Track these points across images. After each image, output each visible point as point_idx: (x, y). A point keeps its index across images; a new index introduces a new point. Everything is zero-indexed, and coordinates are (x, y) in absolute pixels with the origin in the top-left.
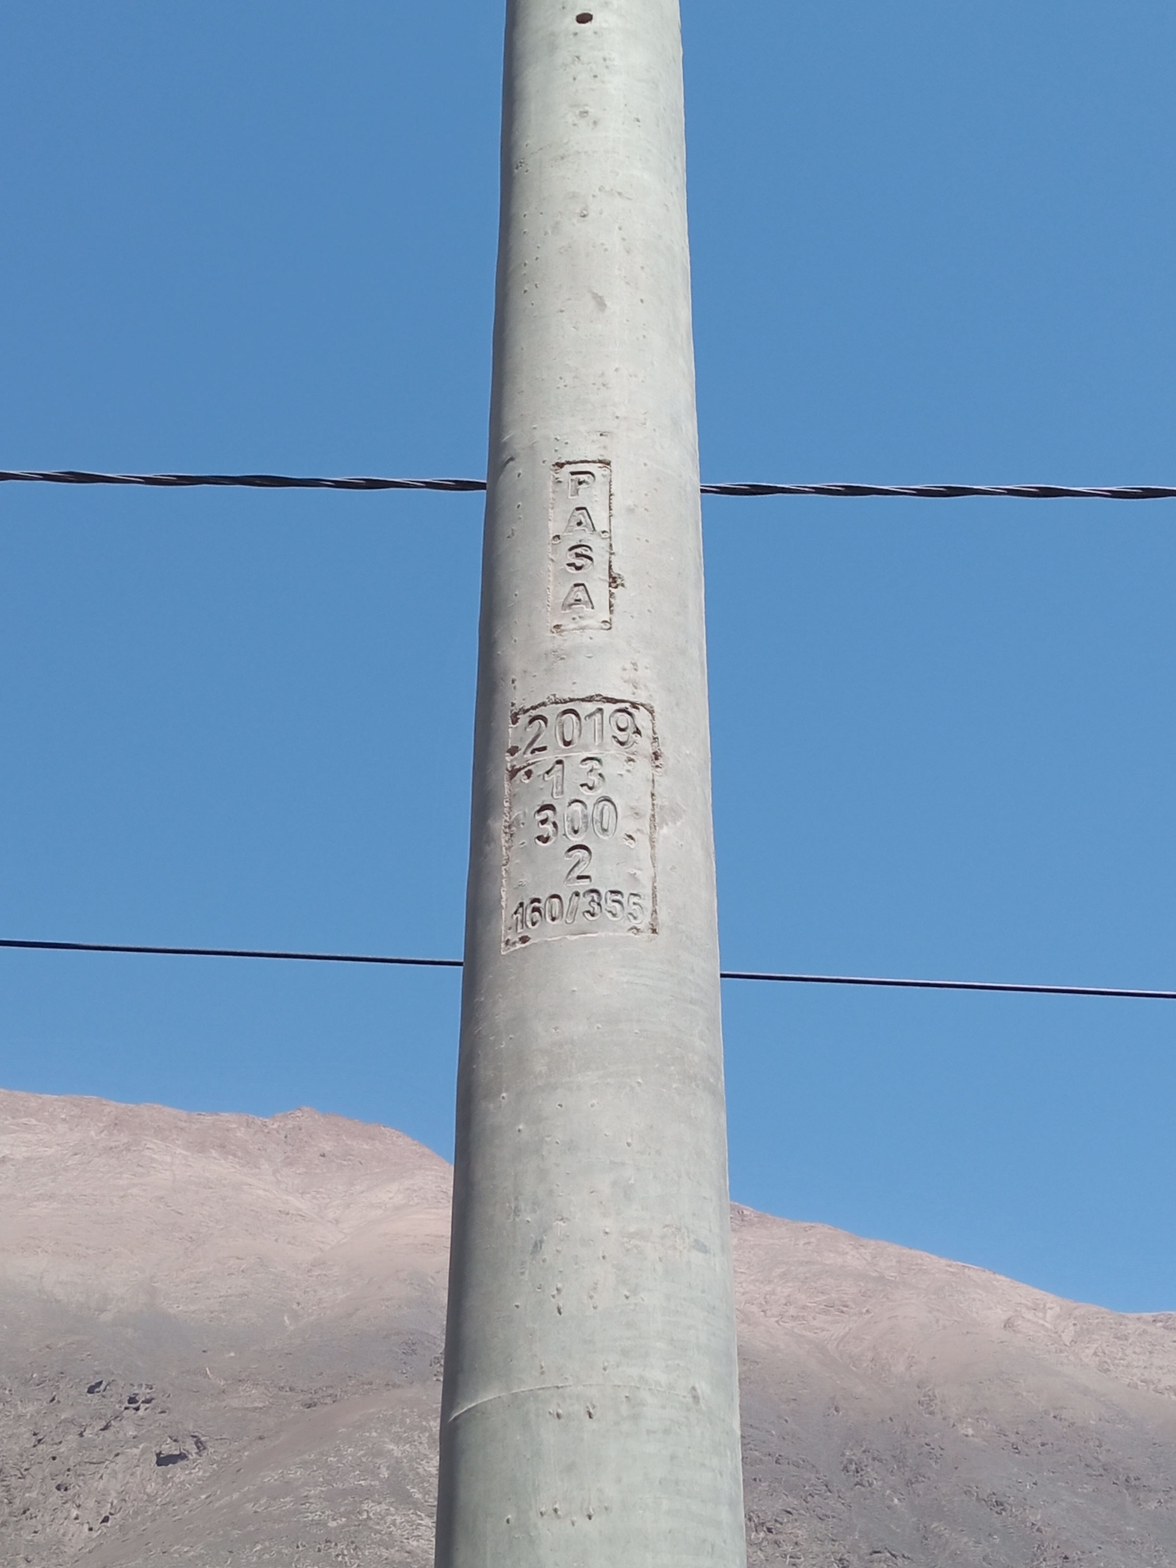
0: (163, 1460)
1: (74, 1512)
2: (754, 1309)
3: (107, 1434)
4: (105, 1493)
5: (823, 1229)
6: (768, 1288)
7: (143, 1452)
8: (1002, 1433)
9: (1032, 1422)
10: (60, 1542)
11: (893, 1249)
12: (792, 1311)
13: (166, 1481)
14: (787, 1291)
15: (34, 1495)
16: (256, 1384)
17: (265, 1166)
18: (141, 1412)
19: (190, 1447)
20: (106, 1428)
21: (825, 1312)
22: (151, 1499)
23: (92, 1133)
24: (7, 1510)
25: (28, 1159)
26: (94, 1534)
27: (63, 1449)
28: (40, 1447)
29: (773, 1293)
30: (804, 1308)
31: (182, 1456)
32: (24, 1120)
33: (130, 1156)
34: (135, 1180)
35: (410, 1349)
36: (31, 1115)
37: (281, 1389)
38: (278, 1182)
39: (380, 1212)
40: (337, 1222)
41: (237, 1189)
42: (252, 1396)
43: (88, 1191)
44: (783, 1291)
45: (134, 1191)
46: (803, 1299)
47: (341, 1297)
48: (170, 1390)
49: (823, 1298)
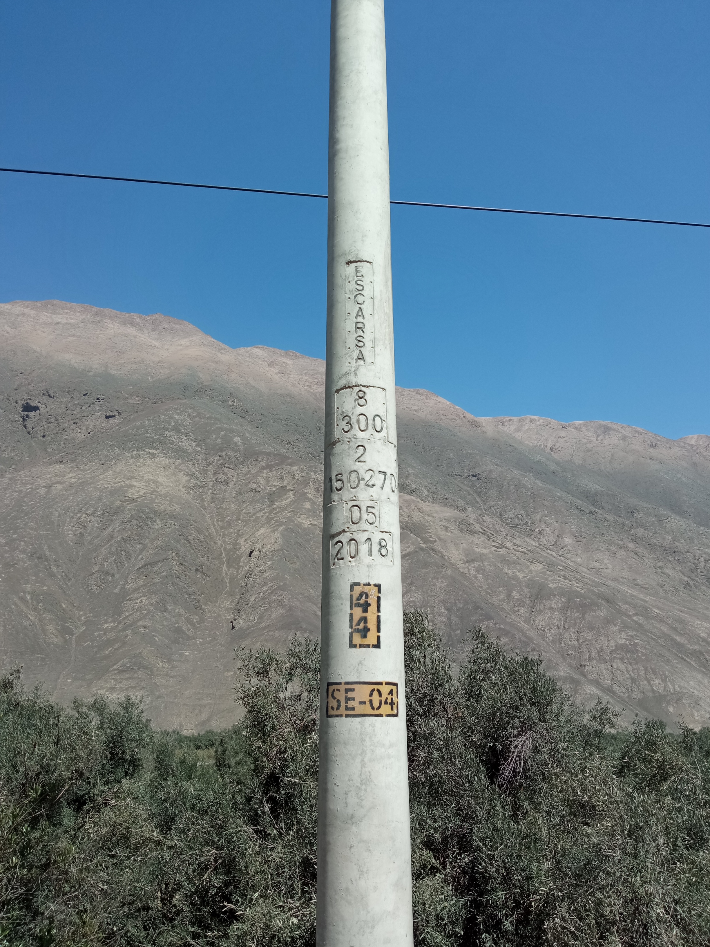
0: (107, 417)
1: (79, 431)
2: (297, 383)
3: (89, 408)
4: (89, 425)
6: (301, 377)
7: (101, 414)
10: (75, 439)
12: (307, 384)
13: (108, 423)
15: (66, 425)
16: (137, 396)
17: (145, 331)
18: (101, 403)
19: (116, 413)
20: (89, 407)
21: (317, 384)
22: (103, 428)
23: (89, 317)
24: (58, 429)
25: (66, 323)
26: (86, 437)
27: (75, 412)
28: (68, 411)
30: (311, 383)
31: (114, 416)
32: (66, 311)
33: (100, 324)
34: (102, 332)
35: (187, 388)
36: (68, 309)
37: (145, 398)
38: (150, 336)
39: (181, 347)
40: (168, 349)
41: (135, 337)
42: (136, 400)
43: (86, 335)
44: (305, 378)
45: (101, 336)
46: (311, 380)
47: (167, 372)
48: (110, 397)
49: (317, 380)
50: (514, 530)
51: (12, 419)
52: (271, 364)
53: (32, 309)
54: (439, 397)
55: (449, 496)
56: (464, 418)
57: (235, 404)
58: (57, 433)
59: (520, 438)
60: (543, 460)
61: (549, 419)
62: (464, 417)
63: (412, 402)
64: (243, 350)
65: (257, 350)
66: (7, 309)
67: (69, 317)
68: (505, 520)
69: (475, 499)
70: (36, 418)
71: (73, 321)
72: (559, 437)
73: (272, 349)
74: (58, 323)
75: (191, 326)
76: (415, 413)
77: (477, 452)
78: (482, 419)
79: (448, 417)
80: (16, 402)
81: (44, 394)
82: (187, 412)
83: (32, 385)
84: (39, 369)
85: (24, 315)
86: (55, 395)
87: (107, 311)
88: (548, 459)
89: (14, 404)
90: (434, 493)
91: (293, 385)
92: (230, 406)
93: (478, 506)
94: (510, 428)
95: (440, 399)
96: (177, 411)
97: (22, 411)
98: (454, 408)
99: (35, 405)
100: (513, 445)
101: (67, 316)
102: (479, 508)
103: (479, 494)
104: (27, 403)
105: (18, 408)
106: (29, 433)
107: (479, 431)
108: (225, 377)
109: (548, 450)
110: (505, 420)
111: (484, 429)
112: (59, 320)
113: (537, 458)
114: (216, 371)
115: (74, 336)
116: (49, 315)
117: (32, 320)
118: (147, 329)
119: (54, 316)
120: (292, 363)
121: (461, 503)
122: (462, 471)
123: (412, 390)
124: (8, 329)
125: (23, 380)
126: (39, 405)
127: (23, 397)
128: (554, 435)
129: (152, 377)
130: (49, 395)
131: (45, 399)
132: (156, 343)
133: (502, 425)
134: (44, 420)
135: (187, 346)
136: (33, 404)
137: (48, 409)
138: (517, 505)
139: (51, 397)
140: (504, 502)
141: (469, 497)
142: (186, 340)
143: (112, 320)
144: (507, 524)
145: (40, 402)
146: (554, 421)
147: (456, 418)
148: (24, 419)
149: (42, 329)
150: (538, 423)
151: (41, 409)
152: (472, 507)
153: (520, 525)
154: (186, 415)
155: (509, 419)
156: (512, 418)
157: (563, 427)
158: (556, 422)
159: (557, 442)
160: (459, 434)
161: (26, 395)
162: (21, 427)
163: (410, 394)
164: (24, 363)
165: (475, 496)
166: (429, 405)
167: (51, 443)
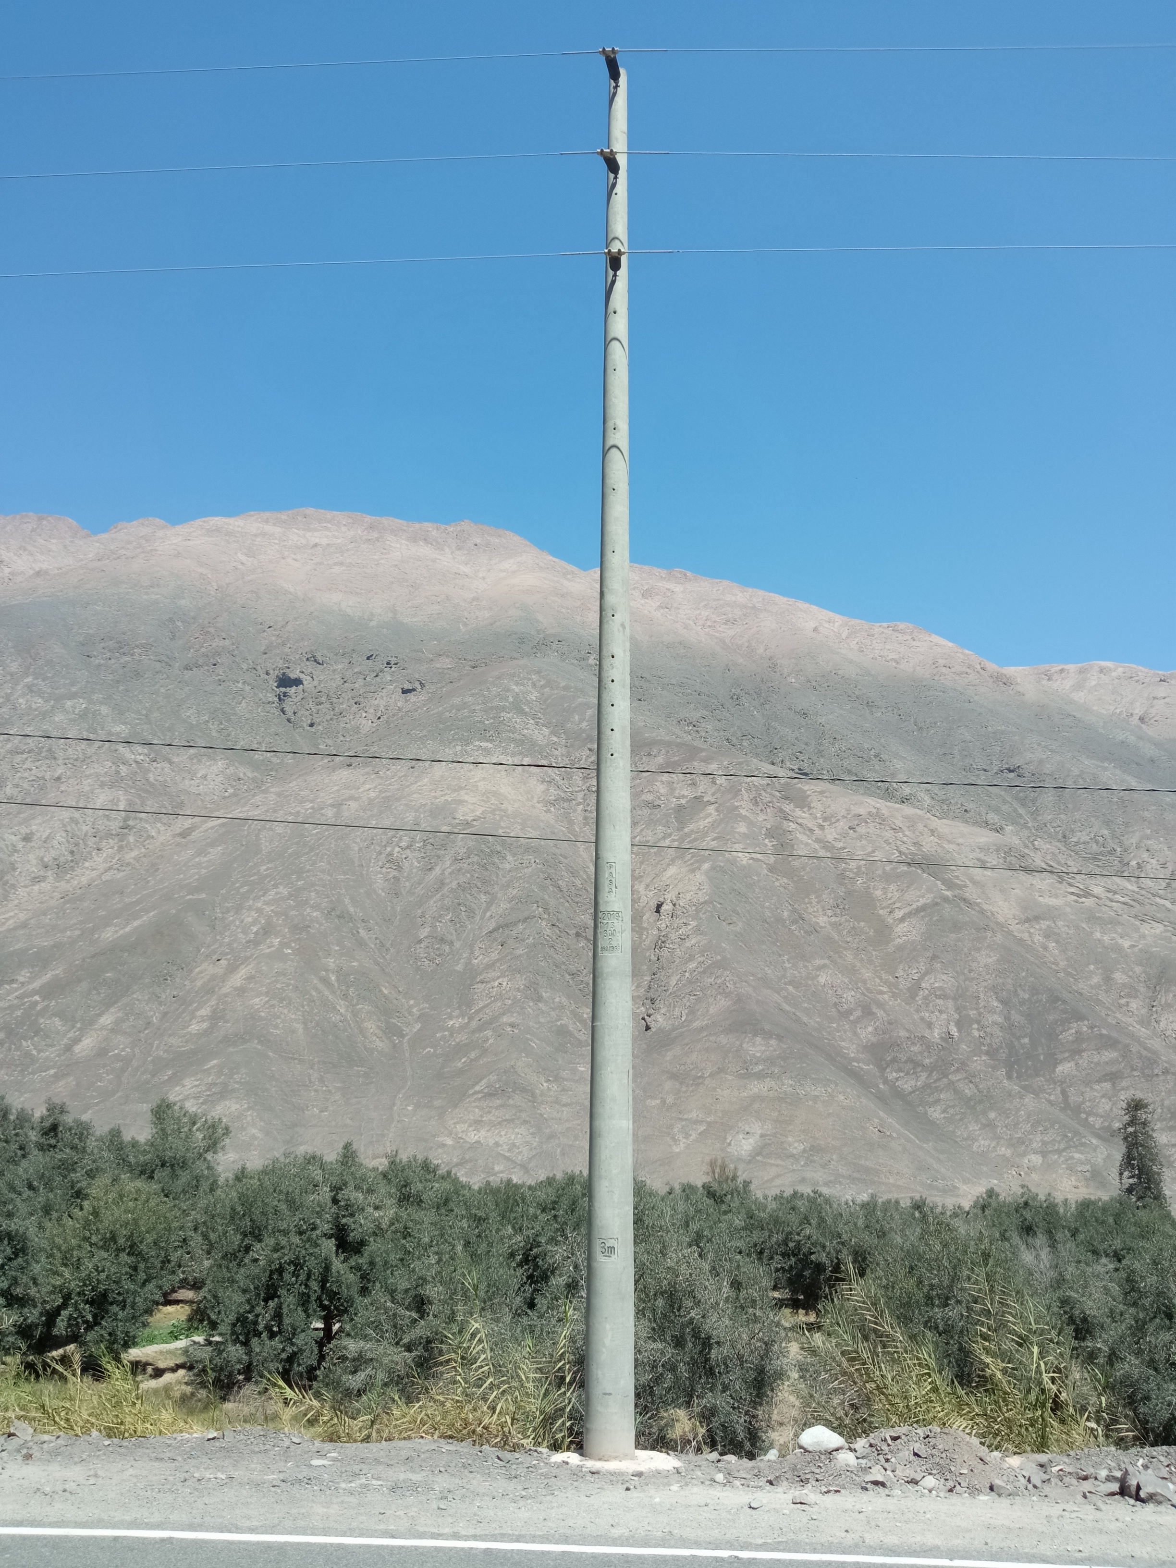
0: (405, 692)
1: (364, 715)
2: (691, 622)
3: (377, 679)
4: (378, 706)
5: (726, 583)
6: (698, 612)
7: (395, 688)
8: (809, 681)
9: (823, 676)
10: (358, 728)
11: (761, 592)
12: (709, 623)
13: (407, 701)
14: (707, 614)
15: (344, 706)
16: (448, 657)
17: (447, 550)
18: (393, 669)
19: (417, 685)
20: (377, 676)
21: (726, 624)
22: (400, 709)
23: (360, 532)
24: (332, 713)
25: (328, 545)
26: (374, 725)
27: (357, 685)
28: (346, 684)
29: (700, 614)
30: (715, 622)
31: (414, 690)
32: (325, 525)
33: (379, 544)
34: (383, 556)
35: (522, 641)
36: (328, 522)
37: (460, 659)
38: (454, 558)
39: (505, 574)
40: (484, 578)
41: (434, 561)
42: (445, 663)
43: (360, 561)
44: (705, 613)
45: (382, 562)
46: (714, 617)
47: (487, 615)
48: (406, 659)
49: (724, 617)
50: (1091, 863)
51: (264, 700)
52: (647, 594)
53: (274, 524)
54: (934, 636)
55: (970, 806)
56: (982, 672)
58: (331, 719)
59: (1082, 701)
60: (1132, 739)
61: (1135, 666)
62: (983, 669)
63: (887, 647)
66: (239, 526)
67: (330, 534)
68: (1074, 846)
69: (1015, 810)
70: (299, 698)
71: (339, 541)
72: (1154, 698)
73: (646, 568)
74: (316, 545)
75: (516, 539)
76: (894, 664)
77: (1014, 729)
78: (1010, 671)
79: (953, 670)
80: (267, 674)
81: (308, 659)
82: (530, 679)
83: (289, 646)
84: (295, 619)
85: (264, 534)
86: (324, 659)
87: (386, 521)
88: (1140, 738)
89: (264, 676)
90: (943, 802)
91: (686, 627)
92: (591, 666)
93: (1022, 822)
94: (1064, 685)
95: (936, 639)
96: (515, 679)
97: (277, 687)
98: (963, 653)
99: (296, 676)
100: (1075, 714)
101: (328, 533)
102: (1025, 826)
103: (1023, 802)
104: (284, 674)
105: (271, 682)
106: (289, 720)
107: (1011, 692)
108: (578, 618)
109: (1135, 721)
110: (1053, 670)
111: (1019, 688)
112: (317, 541)
113: (1120, 737)
114: (563, 610)
115: (341, 564)
116: (301, 533)
117: (276, 541)
118: (448, 547)
119: (309, 534)
120: (682, 589)
121: (992, 817)
122: (989, 762)
123: (885, 624)
124: (243, 558)
125: (273, 638)
126: (302, 676)
127: (275, 665)
128: (1146, 695)
129: (465, 625)
130: (315, 661)
131: (310, 667)
132: (465, 569)
133: (1049, 680)
134: (311, 700)
135: (514, 572)
136: (293, 676)
137: (316, 683)
138: (1093, 819)
139: (319, 664)
140: (1069, 814)
141: (1005, 808)
142: (512, 561)
143: (395, 536)
144: (1077, 854)
145: (303, 673)
146: (1143, 669)
147: (968, 670)
148: (280, 699)
149: (292, 556)
150: (1114, 674)
151: (305, 683)
152: (1013, 824)
153: (1101, 854)
154: (530, 684)
155: (1060, 668)
156: (1067, 667)
157: (1161, 680)
158: (1146, 670)
159: (1152, 707)
160: (976, 698)
161: (281, 661)
162: (277, 712)
163: (883, 632)
164: (273, 610)
165: (1016, 805)
166: (918, 649)
167: (324, 736)
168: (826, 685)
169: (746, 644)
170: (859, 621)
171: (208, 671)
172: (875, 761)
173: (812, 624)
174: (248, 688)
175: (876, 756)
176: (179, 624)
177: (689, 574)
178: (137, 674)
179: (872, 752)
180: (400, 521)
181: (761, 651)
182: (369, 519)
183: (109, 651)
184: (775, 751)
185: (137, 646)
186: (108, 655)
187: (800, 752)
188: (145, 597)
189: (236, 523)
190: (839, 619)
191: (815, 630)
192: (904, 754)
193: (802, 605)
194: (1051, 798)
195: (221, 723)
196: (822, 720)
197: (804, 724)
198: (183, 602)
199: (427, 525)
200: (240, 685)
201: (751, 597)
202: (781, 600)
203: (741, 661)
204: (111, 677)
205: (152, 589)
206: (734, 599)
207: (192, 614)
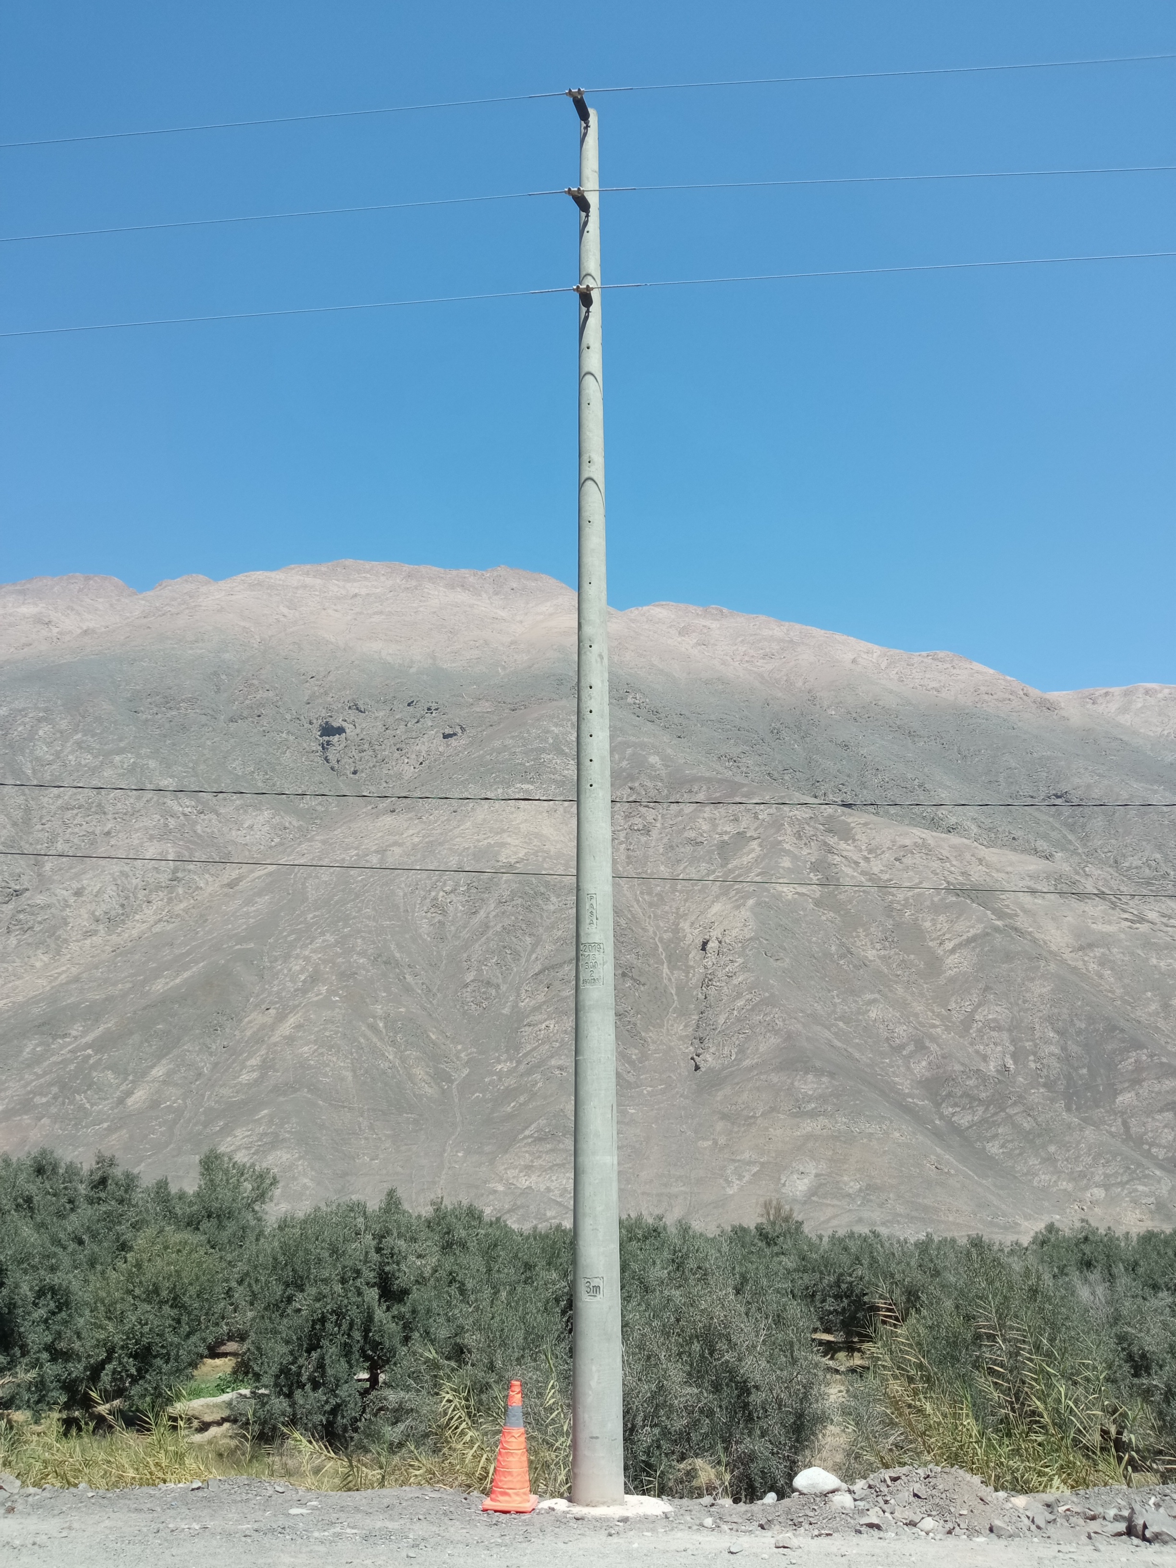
0: (446, 736)
1: (406, 761)
2: (728, 658)
3: (418, 725)
4: (420, 752)
5: (763, 618)
6: (735, 648)
7: (436, 733)
8: (849, 713)
9: (863, 707)
10: (401, 774)
11: (798, 626)
12: (747, 658)
13: (448, 746)
14: (744, 649)
15: (387, 753)
16: (487, 701)
17: (484, 595)
18: (433, 715)
19: (458, 730)
20: (418, 722)
21: (764, 659)
22: (441, 754)
23: (399, 581)
24: (375, 760)
25: (368, 594)
26: (417, 770)
27: (398, 732)
28: (387, 731)
29: (737, 650)
30: (753, 656)
31: (455, 734)
32: (364, 575)
33: (417, 592)
34: (421, 604)
35: (561, 682)
36: (368, 572)
37: (499, 702)
38: (491, 603)
39: (542, 617)
40: (521, 622)
41: (471, 606)
42: (486, 706)
43: (399, 610)
44: (742, 649)
45: (421, 609)
46: (752, 653)
47: (526, 658)
48: (446, 704)
49: (762, 651)
50: (1145, 888)
51: (308, 749)
52: (684, 631)
53: (315, 576)
54: (975, 663)
55: (1018, 833)
56: (1025, 698)
57: (637, 702)
58: (374, 766)
59: (1129, 724)
62: (1026, 695)
63: (928, 676)
64: (637, 612)
65: (658, 610)
66: (280, 580)
67: (370, 584)
68: (1126, 871)
69: (1065, 837)
70: (342, 746)
71: (378, 590)
73: (682, 605)
74: (356, 595)
76: (935, 693)
77: (1060, 755)
78: (1054, 695)
79: (995, 697)
80: (311, 723)
81: (350, 708)
82: (569, 720)
83: (331, 695)
84: (337, 668)
85: (305, 587)
86: (366, 707)
87: (424, 569)
89: (307, 726)
90: (990, 830)
91: (724, 663)
92: (630, 705)
93: (1072, 848)
94: (1109, 708)
95: (977, 666)
96: (555, 720)
97: (321, 736)
98: (1005, 680)
99: (338, 725)
100: (1121, 737)
101: (367, 583)
102: (1075, 852)
103: (1072, 828)
104: (327, 723)
105: (314, 732)
106: (332, 769)
107: (1055, 717)
110: (1097, 694)
111: (1063, 713)
112: (357, 591)
115: (381, 613)
116: (341, 584)
117: (317, 593)
118: (486, 592)
119: (348, 585)
120: (718, 626)
121: (1042, 845)
122: (1035, 788)
123: (924, 653)
124: (285, 611)
125: (316, 688)
126: (344, 724)
127: (318, 714)
129: (504, 668)
130: (357, 709)
131: (352, 715)
132: (502, 614)
133: (1093, 703)
134: (353, 748)
135: (551, 615)
136: (335, 724)
137: (358, 731)
138: (1144, 843)
139: (361, 712)
140: (1120, 839)
141: (1054, 834)
142: (548, 604)
143: (433, 583)
144: (1129, 879)
145: (346, 721)
147: (1011, 697)
148: (323, 748)
149: (333, 606)
150: (1160, 696)
151: (347, 731)
152: (1062, 850)
153: (1154, 878)
154: (569, 725)
155: (1104, 691)
156: (1110, 690)
160: (1020, 724)
161: (324, 711)
162: (321, 761)
163: (922, 662)
164: (315, 661)
165: (1065, 832)
166: (959, 677)
167: (367, 783)
168: (867, 716)
169: (785, 678)
170: (898, 651)
171: (253, 722)
172: (919, 791)
173: (850, 656)
174: (291, 738)
175: (919, 786)
176: (224, 677)
177: (725, 610)
178: (184, 728)
179: (916, 782)
180: (438, 569)
181: (799, 684)
182: (407, 568)
183: (156, 706)
184: (818, 784)
185: (183, 701)
186: (155, 710)
187: (843, 784)
188: (190, 652)
189: (277, 577)
190: (877, 650)
191: (854, 661)
192: (948, 783)
193: (839, 637)
194: (1101, 823)
195: (266, 773)
196: (864, 751)
197: (845, 756)
198: (227, 656)
199: (464, 572)
200: (284, 735)
201: (788, 630)
202: (819, 633)
203: (780, 695)
204: (158, 731)
205: (197, 644)
206: (771, 633)
207: (236, 667)
